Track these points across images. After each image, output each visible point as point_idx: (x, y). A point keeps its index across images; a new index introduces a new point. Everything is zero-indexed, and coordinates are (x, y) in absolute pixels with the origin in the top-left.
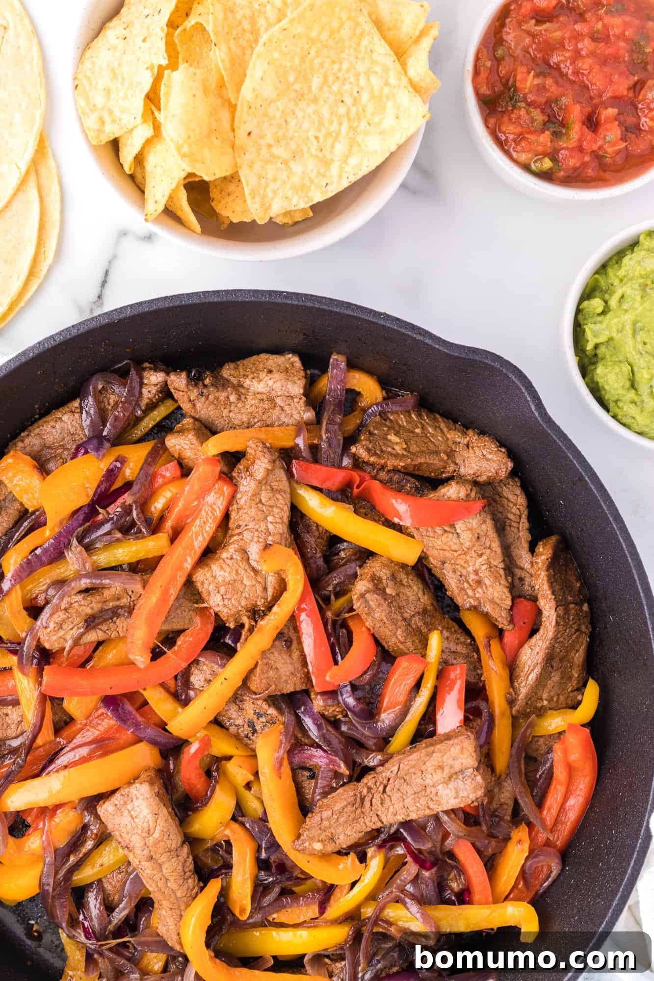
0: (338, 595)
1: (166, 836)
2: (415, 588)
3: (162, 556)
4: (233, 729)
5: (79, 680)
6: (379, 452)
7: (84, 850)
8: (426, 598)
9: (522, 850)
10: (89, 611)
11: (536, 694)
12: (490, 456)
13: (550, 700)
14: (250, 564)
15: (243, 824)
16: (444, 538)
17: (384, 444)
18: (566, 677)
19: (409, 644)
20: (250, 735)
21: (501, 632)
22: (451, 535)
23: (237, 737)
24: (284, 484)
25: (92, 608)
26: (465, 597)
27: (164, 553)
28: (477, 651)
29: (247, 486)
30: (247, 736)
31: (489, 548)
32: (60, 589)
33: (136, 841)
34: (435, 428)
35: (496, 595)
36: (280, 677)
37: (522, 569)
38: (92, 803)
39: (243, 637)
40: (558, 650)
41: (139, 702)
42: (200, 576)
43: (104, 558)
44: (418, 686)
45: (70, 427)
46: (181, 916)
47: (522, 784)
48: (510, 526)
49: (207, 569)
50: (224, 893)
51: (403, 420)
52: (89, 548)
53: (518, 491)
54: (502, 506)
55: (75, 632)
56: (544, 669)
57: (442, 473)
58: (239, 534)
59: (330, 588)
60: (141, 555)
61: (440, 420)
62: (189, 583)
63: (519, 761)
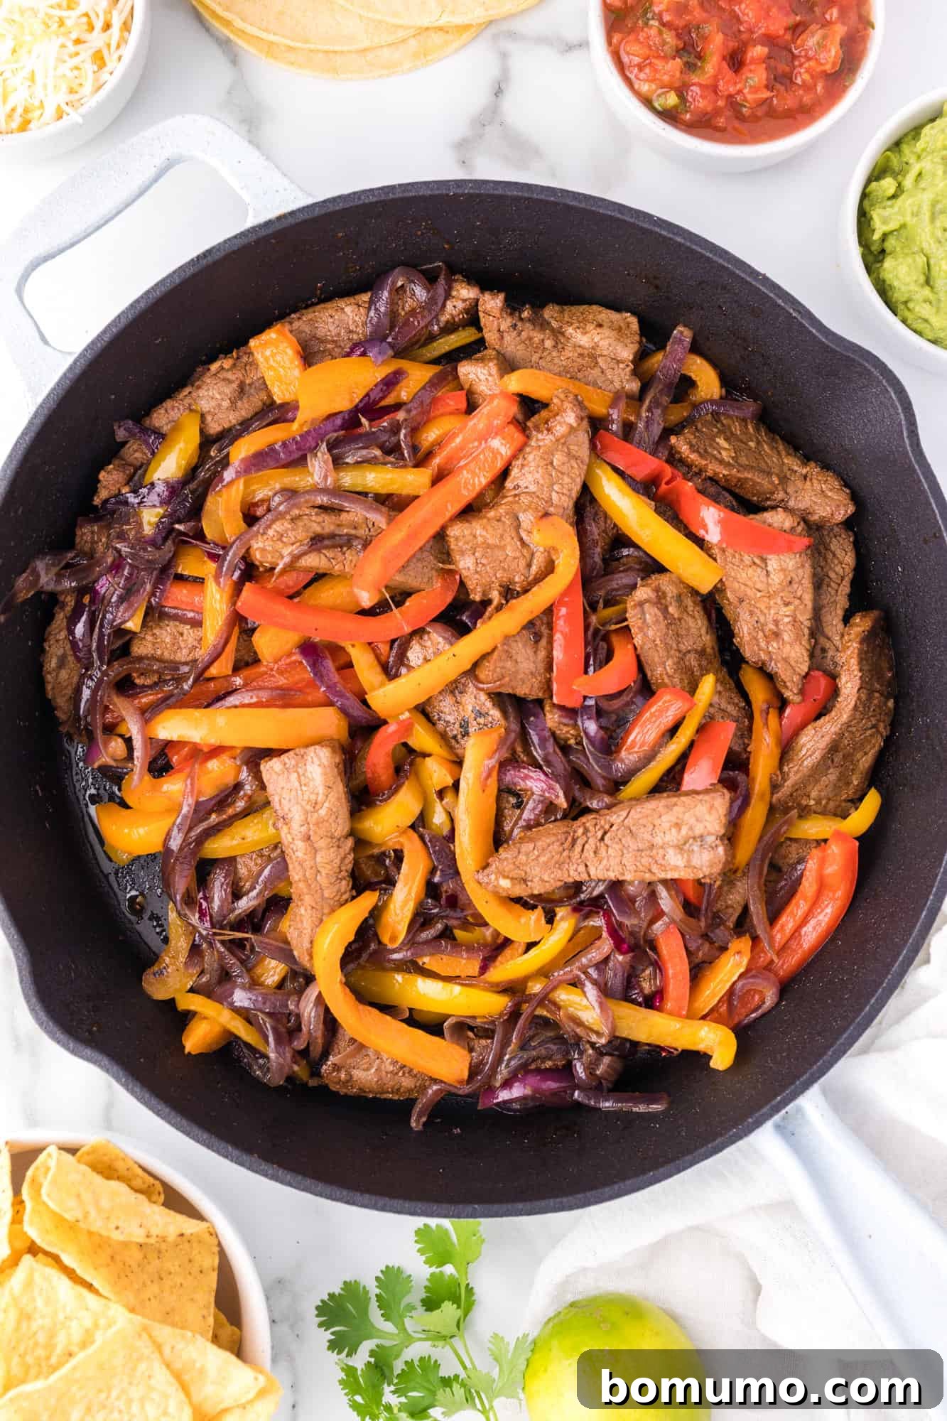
0: (608, 604)
1: (333, 817)
2: (699, 622)
3: (417, 497)
4: (441, 725)
5: (281, 609)
6: (702, 451)
7: (230, 811)
8: (708, 637)
9: (738, 965)
10: (318, 529)
11: (805, 787)
12: (830, 494)
13: (818, 802)
14: (518, 533)
15: (422, 837)
16: (750, 571)
17: (711, 445)
18: (844, 780)
19: (676, 680)
20: (459, 736)
21: (783, 704)
22: (759, 570)
23: (443, 737)
24: (584, 452)
25: (323, 528)
26: (756, 648)
27: (421, 493)
28: (751, 717)
29: (542, 439)
30: (455, 737)
31: (800, 598)
32: (290, 498)
33: (296, 816)
34: (772, 448)
35: (793, 654)
36: (517, 672)
37: (829, 639)
38: (256, 757)
39: (487, 614)
40: (846, 742)
41: (342, 661)
42: (455, 531)
43: (349, 479)
44: (673, 731)
45: (351, 322)
46: (321, 921)
47: (759, 887)
48: (828, 586)
49: (467, 525)
50: (376, 913)
51: (737, 428)
52: (338, 462)
53: (850, 548)
54: (825, 559)
55: (295, 549)
56: (824, 758)
57: (768, 499)
58: (515, 495)
59: (602, 593)
60: (393, 488)
61: (780, 442)
62: (440, 536)
63: (763, 860)
